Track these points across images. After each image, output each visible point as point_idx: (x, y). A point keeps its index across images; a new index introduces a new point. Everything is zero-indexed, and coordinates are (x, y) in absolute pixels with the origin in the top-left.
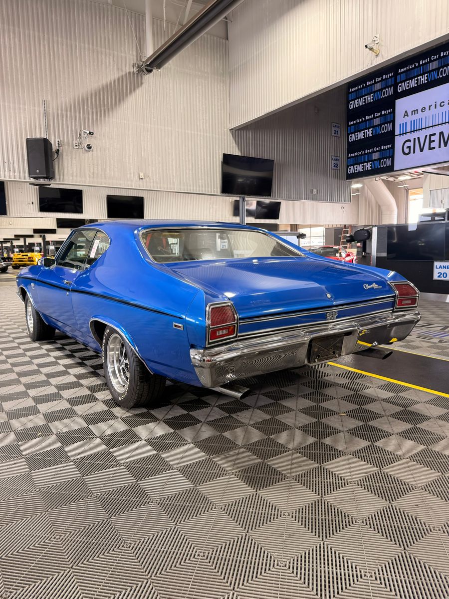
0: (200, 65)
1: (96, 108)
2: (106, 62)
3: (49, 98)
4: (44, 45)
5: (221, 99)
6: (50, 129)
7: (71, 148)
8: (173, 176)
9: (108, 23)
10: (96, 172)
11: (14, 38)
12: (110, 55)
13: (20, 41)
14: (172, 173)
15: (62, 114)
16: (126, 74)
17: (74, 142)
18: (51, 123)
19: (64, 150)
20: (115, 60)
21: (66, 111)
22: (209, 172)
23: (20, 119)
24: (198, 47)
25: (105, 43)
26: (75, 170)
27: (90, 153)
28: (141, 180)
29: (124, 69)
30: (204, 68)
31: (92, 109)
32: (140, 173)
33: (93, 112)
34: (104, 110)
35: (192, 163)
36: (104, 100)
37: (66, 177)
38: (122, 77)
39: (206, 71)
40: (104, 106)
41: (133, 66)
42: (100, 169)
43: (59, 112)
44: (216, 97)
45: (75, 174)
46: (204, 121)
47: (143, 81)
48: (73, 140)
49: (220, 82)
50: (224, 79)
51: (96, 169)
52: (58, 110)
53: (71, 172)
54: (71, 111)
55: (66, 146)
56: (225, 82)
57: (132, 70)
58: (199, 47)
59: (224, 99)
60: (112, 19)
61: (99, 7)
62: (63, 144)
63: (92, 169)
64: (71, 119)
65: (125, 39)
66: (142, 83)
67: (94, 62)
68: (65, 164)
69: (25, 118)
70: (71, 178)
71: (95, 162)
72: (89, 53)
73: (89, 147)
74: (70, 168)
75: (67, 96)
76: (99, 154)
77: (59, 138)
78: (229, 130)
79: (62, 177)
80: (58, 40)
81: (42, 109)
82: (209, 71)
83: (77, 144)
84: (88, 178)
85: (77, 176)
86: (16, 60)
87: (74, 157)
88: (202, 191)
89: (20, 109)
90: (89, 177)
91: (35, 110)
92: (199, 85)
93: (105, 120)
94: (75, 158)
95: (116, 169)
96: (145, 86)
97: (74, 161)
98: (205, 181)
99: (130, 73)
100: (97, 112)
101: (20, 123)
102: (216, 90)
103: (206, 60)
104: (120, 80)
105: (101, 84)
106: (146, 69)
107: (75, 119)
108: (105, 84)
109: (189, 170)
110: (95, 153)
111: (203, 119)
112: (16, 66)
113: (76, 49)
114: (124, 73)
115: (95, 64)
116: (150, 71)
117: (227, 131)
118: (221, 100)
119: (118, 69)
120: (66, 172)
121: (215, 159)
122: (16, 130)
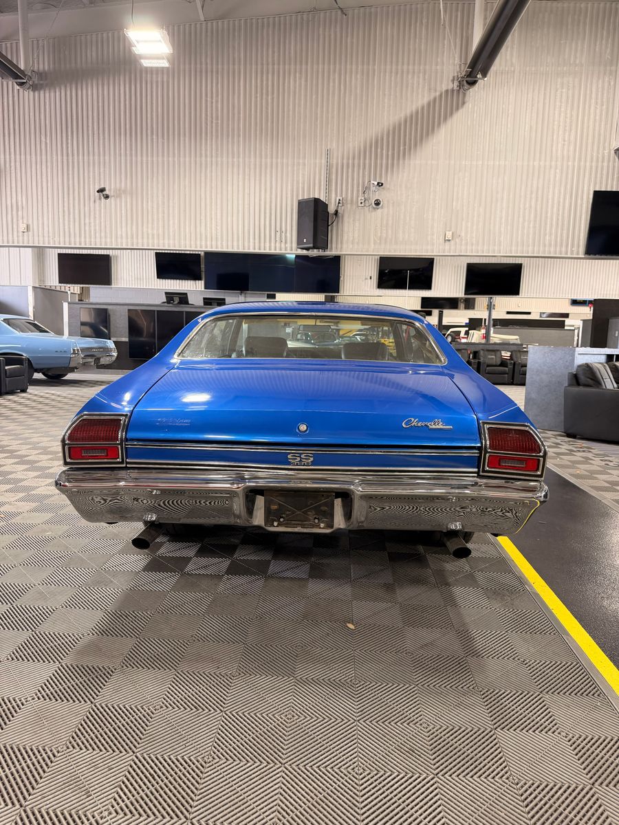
0: (566, 56)
1: (393, 149)
2: (413, 84)
3: (334, 145)
4: (334, 80)
5: (602, 102)
6: (331, 185)
7: (354, 207)
8: (500, 232)
9: (421, 28)
10: (384, 235)
11: (300, 78)
12: (419, 72)
13: (306, 81)
14: (500, 228)
15: (348, 164)
16: (441, 95)
17: (359, 199)
18: (334, 177)
19: (346, 211)
20: (426, 78)
21: (354, 158)
22: (566, 223)
23: (298, 176)
24: (567, 27)
25: (414, 56)
26: (356, 235)
27: (379, 211)
28: (447, 242)
29: (438, 89)
30: (576, 57)
31: (388, 151)
32: (447, 232)
33: (388, 155)
34: (405, 149)
35: (536, 211)
36: (405, 136)
37: (345, 246)
38: (435, 99)
39: (578, 62)
40: (405, 145)
41: (453, 81)
42: (390, 231)
43: (345, 161)
44: (593, 101)
45: (356, 240)
46: (566, 143)
47: (467, 99)
48: (358, 197)
49: (605, 74)
50: (613, 68)
51: (385, 231)
52: (343, 159)
53: (351, 239)
54: (359, 159)
55: (349, 206)
56: (614, 74)
57: (450, 87)
58: (569, 27)
59: (608, 102)
60: (428, 22)
61: (411, 9)
62: (344, 202)
63: (379, 232)
64: (359, 169)
65: (444, 45)
66: (464, 103)
67: (396, 87)
68: (346, 229)
69: (303, 175)
70: (351, 246)
71: (385, 222)
72: (391, 77)
73: (377, 203)
74: (351, 234)
75: (356, 139)
76: (391, 212)
77: (341, 196)
78: (613, 152)
79: (339, 246)
80: (351, 69)
81: (324, 161)
82: (583, 61)
83: (363, 201)
84: (372, 245)
85: (358, 243)
86: (300, 106)
87: (357, 217)
88: (550, 253)
89: (299, 164)
90: (374, 244)
91: (316, 163)
92: (562, 88)
93: (404, 163)
94: (359, 220)
95: (413, 230)
96: (469, 106)
97: (357, 224)
98: (556, 237)
99: (447, 91)
100: (393, 154)
101: (298, 182)
102: (594, 90)
103: (579, 45)
104: (431, 104)
105: (403, 115)
106: (466, 81)
107: (364, 168)
108: (408, 115)
109: (529, 222)
110: (385, 210)
111: (564, 141)
112: (300, 113)
113: (374, 75)
114: (438, 94)
115: (398, 89)
116: (473, 83)
117: (610, 153)
118: (602, 105)
119: (430, 89)
120: (345, 238)
121: (579, 201)
122: (293, 191)
